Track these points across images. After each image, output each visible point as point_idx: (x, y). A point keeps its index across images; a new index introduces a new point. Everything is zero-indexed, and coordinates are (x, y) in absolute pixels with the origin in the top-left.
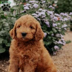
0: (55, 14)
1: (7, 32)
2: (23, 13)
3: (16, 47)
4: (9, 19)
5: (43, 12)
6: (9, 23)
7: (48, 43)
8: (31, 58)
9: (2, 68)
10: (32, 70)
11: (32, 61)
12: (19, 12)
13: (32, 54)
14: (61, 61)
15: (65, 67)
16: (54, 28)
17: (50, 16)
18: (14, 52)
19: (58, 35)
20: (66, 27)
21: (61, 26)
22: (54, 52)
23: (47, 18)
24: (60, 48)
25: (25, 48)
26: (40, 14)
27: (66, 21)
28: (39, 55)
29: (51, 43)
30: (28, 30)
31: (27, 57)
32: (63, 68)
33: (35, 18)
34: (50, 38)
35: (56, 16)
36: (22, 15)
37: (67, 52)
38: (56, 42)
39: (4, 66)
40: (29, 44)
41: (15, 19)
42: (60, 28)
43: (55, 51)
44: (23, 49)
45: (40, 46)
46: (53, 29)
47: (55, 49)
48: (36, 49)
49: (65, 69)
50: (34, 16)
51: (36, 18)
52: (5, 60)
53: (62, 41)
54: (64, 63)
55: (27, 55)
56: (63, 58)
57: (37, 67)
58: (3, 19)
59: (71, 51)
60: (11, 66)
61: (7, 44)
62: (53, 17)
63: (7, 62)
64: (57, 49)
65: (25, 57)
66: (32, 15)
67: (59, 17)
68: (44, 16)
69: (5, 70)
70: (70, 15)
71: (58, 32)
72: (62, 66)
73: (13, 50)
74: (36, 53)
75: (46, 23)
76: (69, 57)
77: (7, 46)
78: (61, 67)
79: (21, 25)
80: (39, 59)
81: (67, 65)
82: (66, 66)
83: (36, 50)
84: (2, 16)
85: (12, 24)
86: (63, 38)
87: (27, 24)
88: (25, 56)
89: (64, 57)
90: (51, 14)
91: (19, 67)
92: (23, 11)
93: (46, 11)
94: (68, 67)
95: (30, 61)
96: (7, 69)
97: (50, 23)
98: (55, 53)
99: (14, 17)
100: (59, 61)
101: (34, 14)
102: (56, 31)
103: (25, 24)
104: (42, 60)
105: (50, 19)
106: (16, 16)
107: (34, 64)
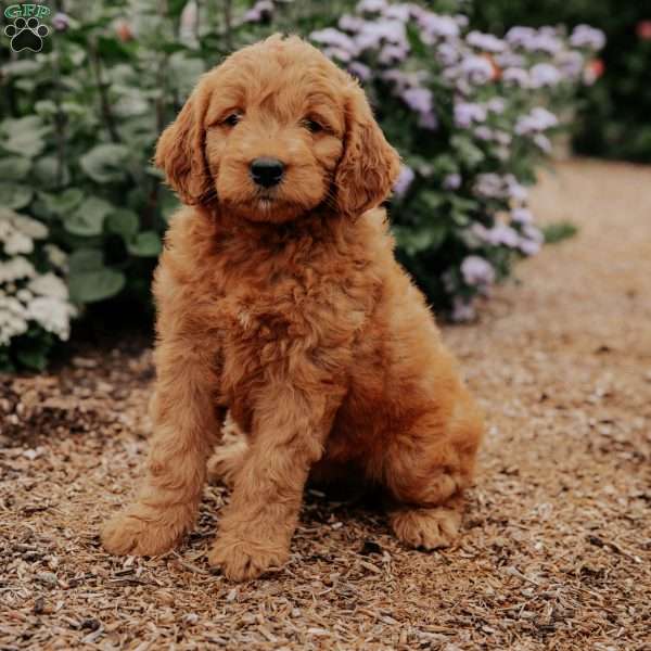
0: (476, 38)
1: (140, 155)
2: (252, 23)
3: (201, 263)
4: (155, 67)
5: (392, 18)
6: (157, 93)
7: (423, 241)
8: (303, 337)
9: (102, 404)
10: (311, 423)
11: (312, 354)
12: (220, 17)
13: (310, 307)
14: (506, 362)
15: (536, 408)
16: (461, 131)
17: (434, 47)
18: (186, 296)
19: (488, 185)
20: (549, 132)
21: (514, 122)
22: (458, 302)
23: (412, 63)
24: (503, 271)
25: (263, 268)
26: (370, 34)
27: (546, 87)
28: (358, 318)
29: (440, 235)
30: (292, 144)
31: (275, 326)
32: (525, 413)
33: (335, 60)
34: (433, 200)
35: (478, 50)
36: (246, 43)
37: (552, 302)
38: (475, 234)
39: (111, 394)
40: (297, 237)
41: (198, 64)
42: (504, 138)
43: (468, 291)
44: (251, 272)
45: (371, 255)
46: (456, 141)
47: (469, 279)
48: (340, 272)
49: (535, 421)
50: (325, 45)
51: (343, 65)
52: (122, 352)
53: (517, 226)
54: (530, 378)
55: (280, 315)
56: (523, 340)
57: (346, 399)
58: (110, 66)
59: (575, 296)
60: (163, 396)
61: (134, 242)
62: (460, 60)
63: (133, 364)
64: (480, 281)
65: (266, 331)
66: (315, 44)
67: (500, 60)
68: (397, 52)
69: (123, 417)
70: (572, 48)
71: (492, 164)
72: (517, 403)
73: (182, 280)
74: (341, 303)
75: (409, 96)
76: (566, 339)
77: (134, 250)
78: (512, 406)
79: (242, 111)
80: (356, 342)
81: (550, 391)
82: (544, 397)
83: (337, 278)
84: (102, 41)
85: (170, 99)
86: (524, 205)
87: (282, 103)
88: (264, 319)
89: (531, 337)
90: (442, 39)
91: (222, 400)
92: (254, 14)
93: (413, 18)
94: (560, 407)
95: (296, 358)
96: (133, 412)
97: (436, 101)
98: (464, 311)
99: (192, 55)
100: (491, 367)
101: (328, 35)
102: (475, 156)
103: (268, 103)
104: (378, 352)
105: (437, 71)
106: (203, 45)
107: (325, 382)
